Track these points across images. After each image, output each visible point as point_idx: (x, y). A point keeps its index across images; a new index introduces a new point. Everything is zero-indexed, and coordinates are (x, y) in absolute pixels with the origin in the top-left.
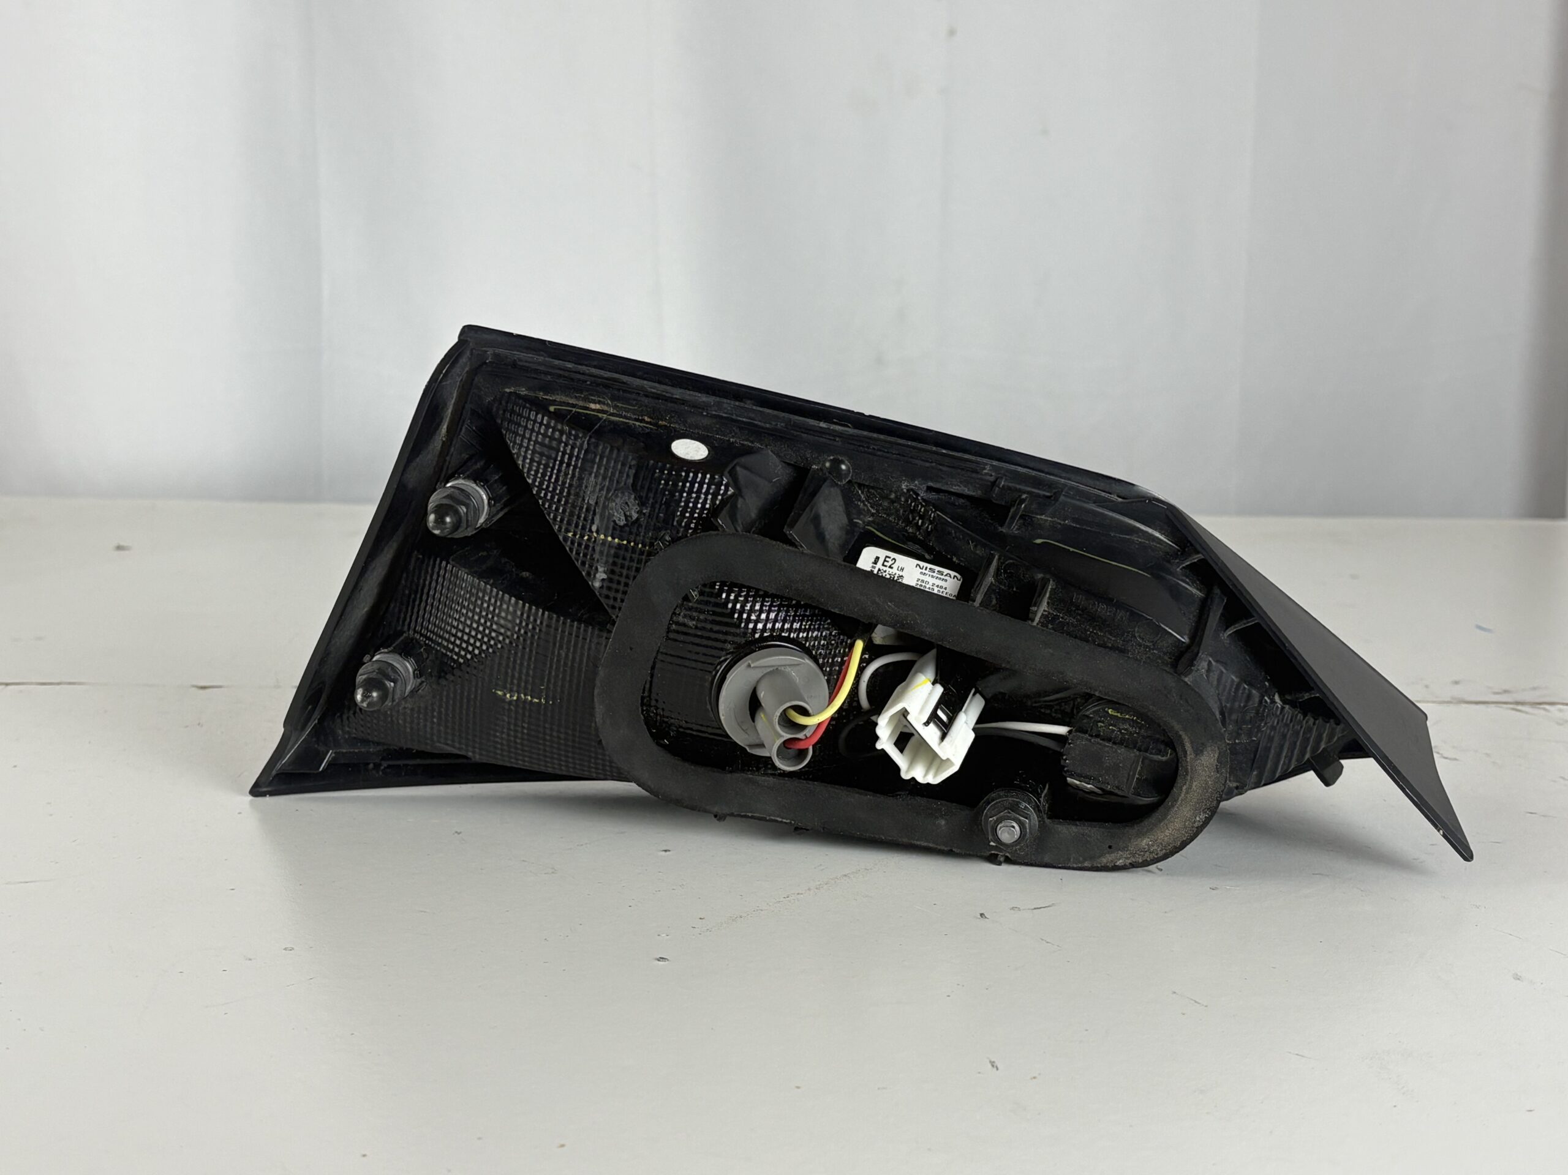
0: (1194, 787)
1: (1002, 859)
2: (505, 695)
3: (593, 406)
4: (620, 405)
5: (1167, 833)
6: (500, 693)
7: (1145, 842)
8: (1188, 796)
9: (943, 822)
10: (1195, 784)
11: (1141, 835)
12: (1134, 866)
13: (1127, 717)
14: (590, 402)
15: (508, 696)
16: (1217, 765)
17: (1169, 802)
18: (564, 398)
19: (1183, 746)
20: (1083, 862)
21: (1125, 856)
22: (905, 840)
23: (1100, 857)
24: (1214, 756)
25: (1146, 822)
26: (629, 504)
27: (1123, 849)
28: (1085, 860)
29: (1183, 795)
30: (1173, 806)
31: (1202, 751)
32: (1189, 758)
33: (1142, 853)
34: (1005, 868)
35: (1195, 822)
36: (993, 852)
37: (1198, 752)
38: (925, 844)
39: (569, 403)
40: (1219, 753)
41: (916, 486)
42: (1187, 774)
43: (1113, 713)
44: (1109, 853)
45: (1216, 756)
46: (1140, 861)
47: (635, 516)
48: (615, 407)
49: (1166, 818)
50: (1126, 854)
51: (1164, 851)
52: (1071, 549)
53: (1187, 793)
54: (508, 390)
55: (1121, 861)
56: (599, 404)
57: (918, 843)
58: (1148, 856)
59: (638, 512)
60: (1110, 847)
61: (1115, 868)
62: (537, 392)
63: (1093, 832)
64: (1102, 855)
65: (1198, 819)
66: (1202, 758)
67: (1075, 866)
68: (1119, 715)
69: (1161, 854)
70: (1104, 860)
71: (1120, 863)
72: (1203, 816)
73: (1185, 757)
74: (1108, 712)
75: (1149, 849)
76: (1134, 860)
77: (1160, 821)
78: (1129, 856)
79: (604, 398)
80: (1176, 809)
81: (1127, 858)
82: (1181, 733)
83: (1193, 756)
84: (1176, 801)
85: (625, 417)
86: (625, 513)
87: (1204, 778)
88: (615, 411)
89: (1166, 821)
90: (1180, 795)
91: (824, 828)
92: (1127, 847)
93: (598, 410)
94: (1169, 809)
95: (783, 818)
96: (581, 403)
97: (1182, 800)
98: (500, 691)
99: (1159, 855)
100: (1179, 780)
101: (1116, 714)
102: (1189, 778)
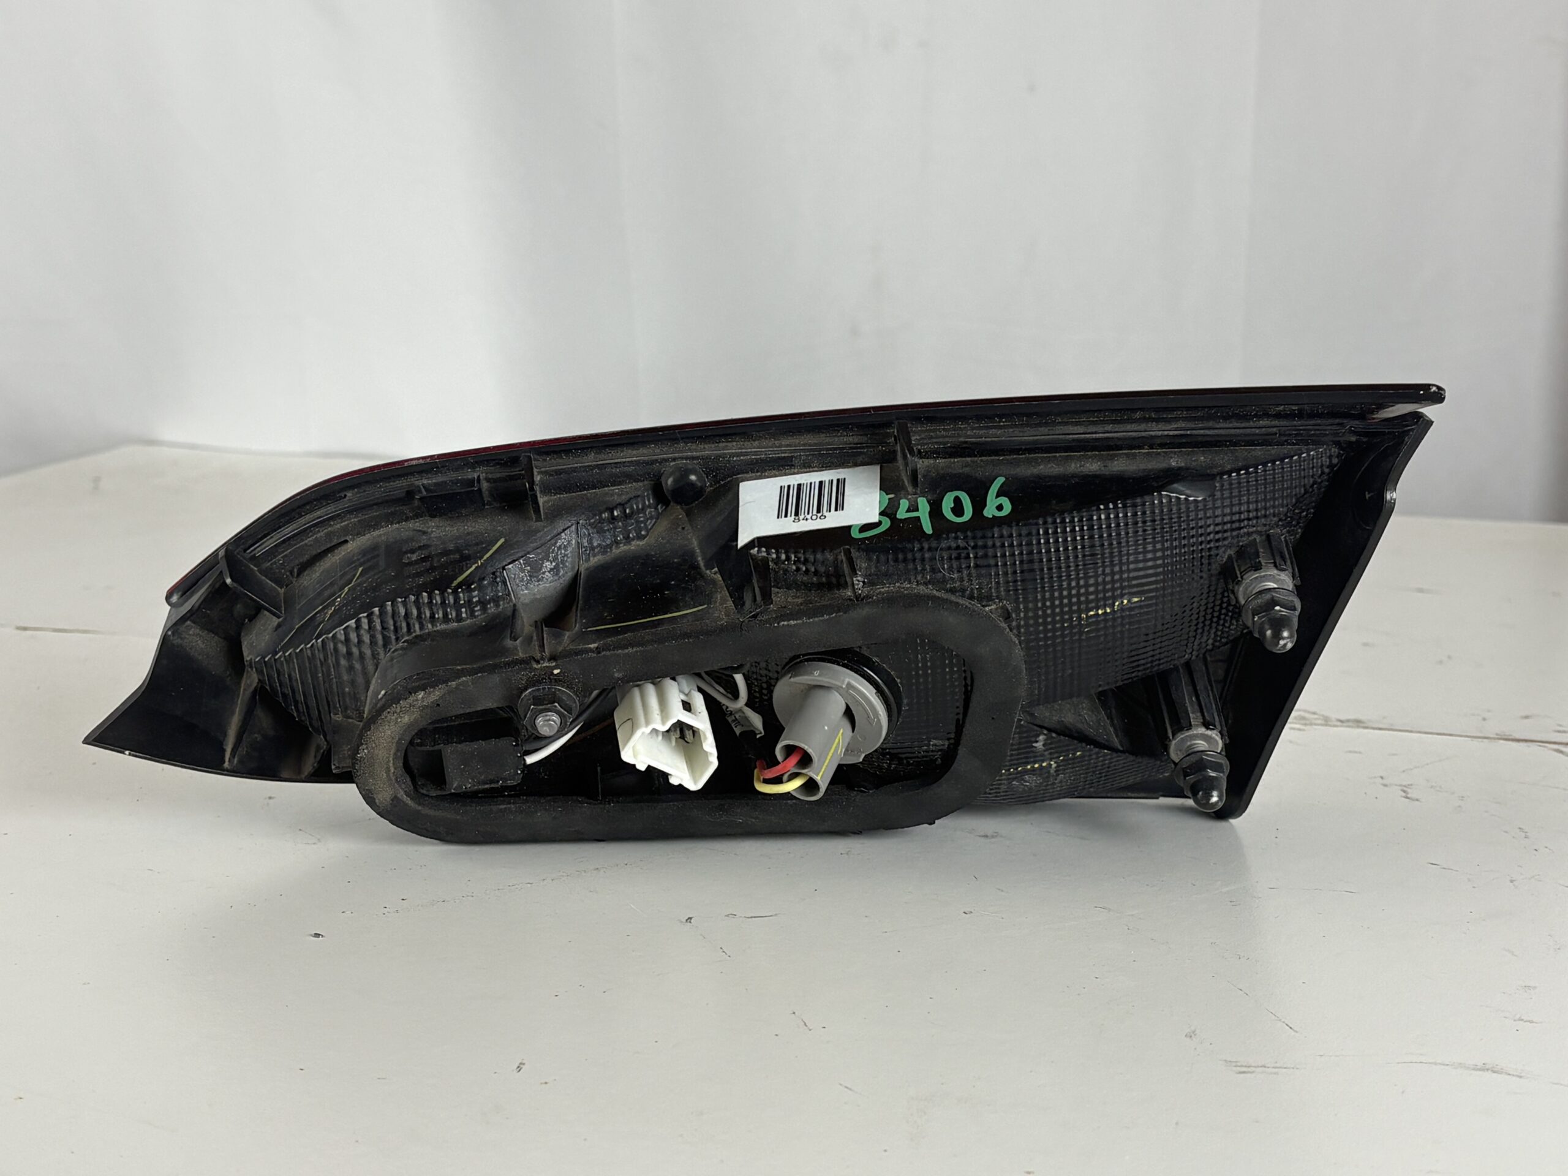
0: (385, 773)
5: (388, 733)
7: (405, 719)
17: (401, 752)
19: (413, 799)
21: (419, 702)
27: (425, 707)
29: (391, 764)
32: (403, 792)
33: (403, 709)
37: (396, 799)
44: (436, 700)
51: (383, 717)
53: (388, 766)
60: (438, 704)
66: (390, 795)
73: (406, 792)
77: (400, 739)
78: (415, 703)
80: (391, 752)
83: (399, 794)
84: (394, 758)
87: (379, 782)
89: (395, 740)
90: (393, 763)
92: (421, 709)
94: (398, 748)
97: (389, 761)
99: (386, 712)
100: (402, 772)
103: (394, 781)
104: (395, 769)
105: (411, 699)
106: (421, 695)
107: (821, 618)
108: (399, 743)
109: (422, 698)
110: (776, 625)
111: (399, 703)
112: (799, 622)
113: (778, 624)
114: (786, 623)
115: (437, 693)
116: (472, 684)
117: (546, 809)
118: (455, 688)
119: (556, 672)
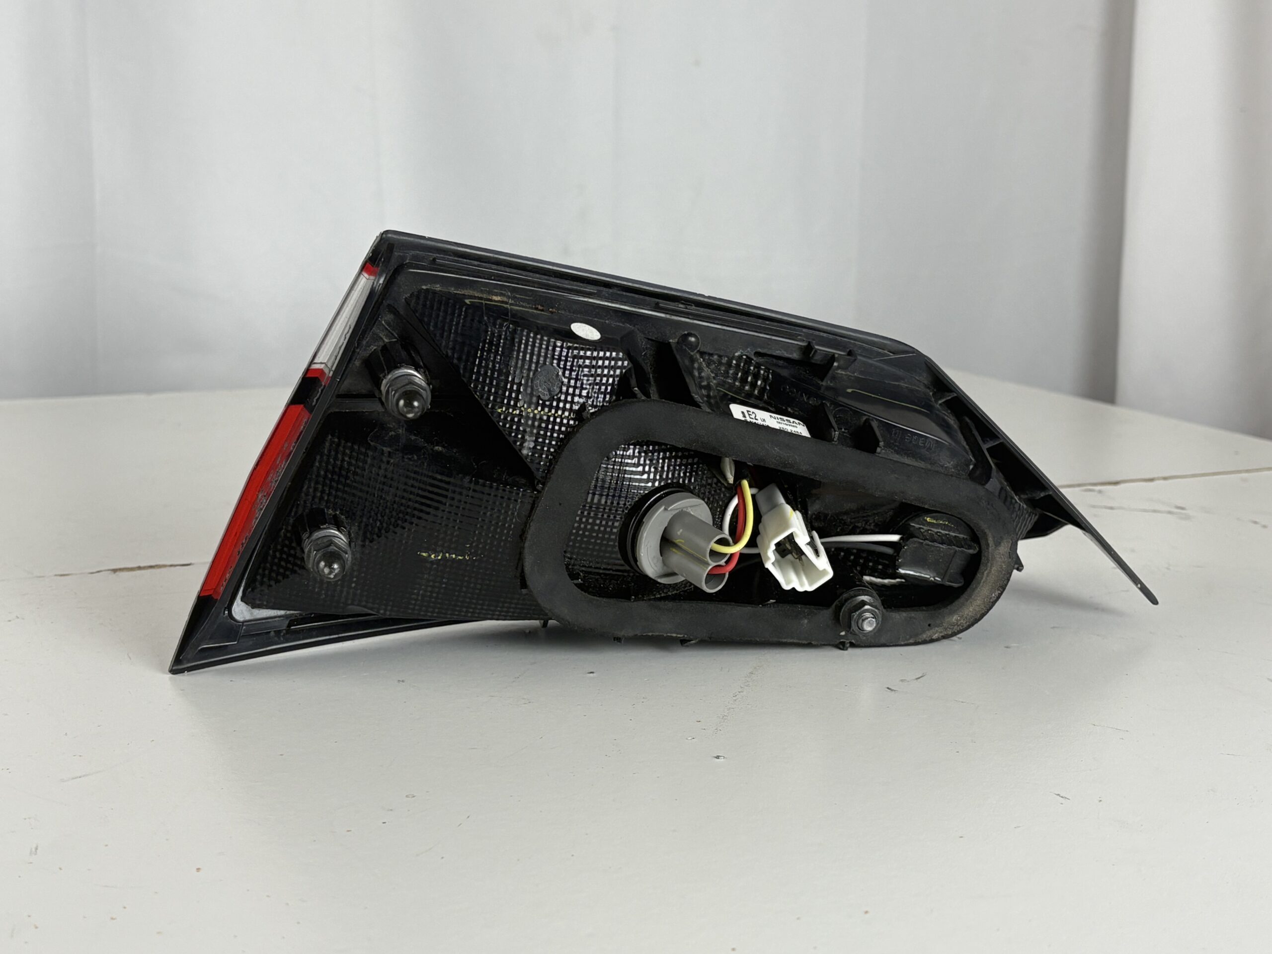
0: (992, 571)
1: (848, 645)
2: (430, 556)
3: (495, 298)
4: (518, 296)
5: (971, 608)
6: (424, 554)
7: (955, 618)
8: (988, 578)
10: (994, 568)
11: (952, 613)
12: (945, 637)
13: (941, 522)
14: (493, 295)
15: (433, 556)
16: (1010, 553)
17: (973, 585)
18: (471, 292)
19: (987, 540)
20: (909, 639)
21: (939, 631)
22: (775, 639)
23: (921, 634)
24: (1008, 546)
25: (956, 603)
27: (938, 626)
28: (911, 637)
29: (984, 578)
30: (977, 587)
31: (1000, 543)
32: (990, 549)
33: (952, 627)
34: (851, 651)
35: (991, 598)
36: (842, 640)
37: (998, 544)
38: (791, 641)
39: (475, 296)
40: (1012, 543)
41: (748, 352)
42: (988, 562)
43: (930, 521)
44: (928, 630)
45: (1010, 545)
46: (950, 633)
48: (514, 298)
49: (971, 597)
50: (939, 629)
51: (967, 623)
52: (873, 396)
53: (988, 576)
54: (424, 287)
55: (936, 635)
56: (500, 296)
57: (785, 640)
58: (956, 629)
61: (932, 641)
62: (449, 288)
63: (918, 616)
64: (924, 632)
65: (993, 595)
66: (1000, 548)
67: (902, 643)
68: (935, 522)
69: (965, 626)
70: (924, 636)
71: (934, 637)
72: (997, 593)
73: (988, 549)
74: (926, 520)
75: (957, 623)
76: (946, 633)
78: (942, 630)
79: (505, 291)
80: (979, 589)
81: (941, 632)
82: (986, 531)
83: (993, 548)
84: (979, 583)
85: (523, 307)
87: (999, 564)
88: (513, 302)
89: (971, 600)
90: (982, 579)
91: (710, 638)
92: (942, 623)
93: (499, 301)
94: (974, 590)
95: (678, 634)
96: (485, 296)
97: (984, 582)
98: (425, 552)
99: (962, 627)
100: (982, 567)
101: (932, 521)
102: (989, 564)
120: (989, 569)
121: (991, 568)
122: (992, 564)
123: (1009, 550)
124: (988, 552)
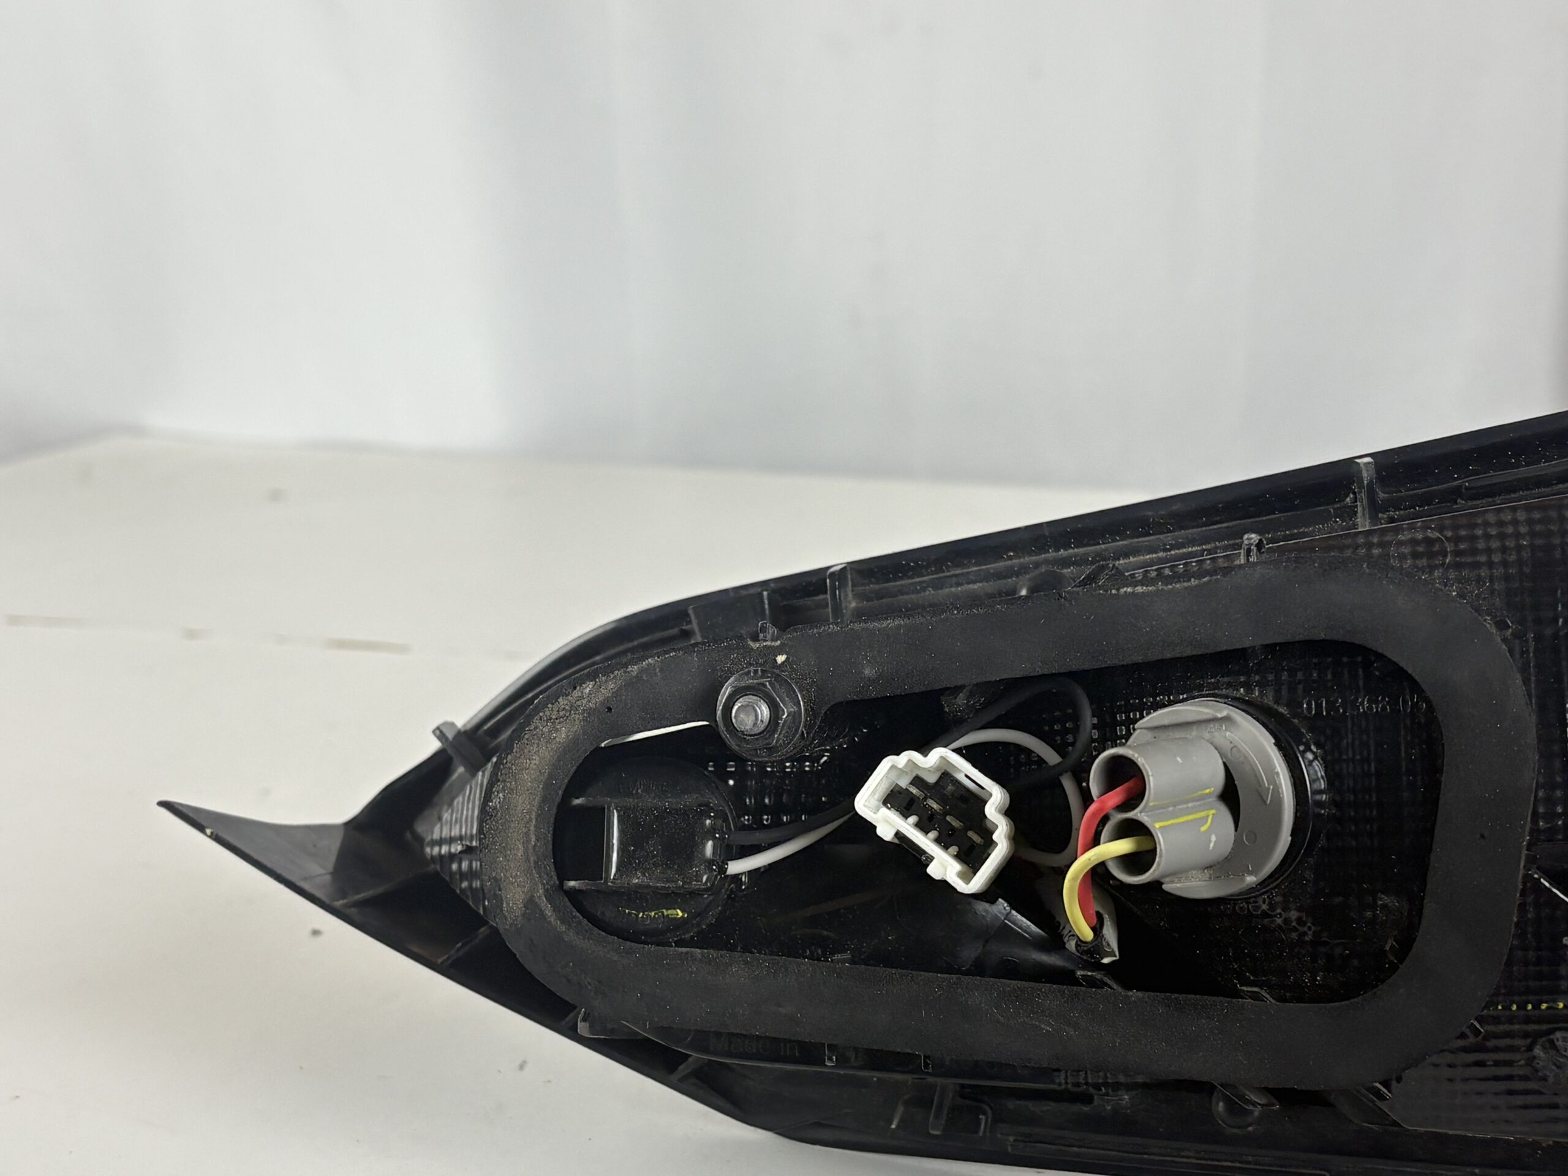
0: (520, 846)
5: (536, 760)
7: (562, 735)
8: (524, 830)
9: (867, 672)
10: (522, 851)
11: (573, 743)
16: (500, 890)
19: (556, 908)
21: (584, 702)
23: (620, 688)
24: (508, 904)
26: (1554, 1068)
27: (591, 712)
28: (638, 677)
29: (532, 828)
30: (540, 807)
31: (526, 906)
32: (541, 891)
33: (562, 714)
35: (505, 790)
36: (778, 643)
37: (531, 904)
40: (502, 910)
42: (536, 863)
44: (607, 699)
46: (560, 700)
47: (1538, 1051)
51: (532, 728)
53: (527, 834)
55: (588, 690)
59: (1534, 1057)
60: (610, 709)
64: (617, 693)
65: (503, 796)
66: (523, 896)
72: (496, 802)
73: (547, 889)
75: (554, 723)
77: (551, 776)
78: (579, 703)
80: (535, 803)
81: (580, 698)
82: (563, 928)
83: (537, 894)
84: (538, 816)
86: (1558, 1051)
87: (512, 864)
89: (543, 778)
90: (535, 826)
92: (586, 718)
94: (544, 800)
97: (530, 820)
99: (537, 717)
100: (544, 850)
101: (670, 912)
102: (532, 858)
103: (532, 865)
104: (537, 840)
105: (576, 693)
106: (588, 687)
107: (1186, 584)
108: (548, 785)
109: (590, 694)
110: (1114, 592)
111: (557, 701)
112: (1150, 588)
113: (1118, 590)
114: (1129, 590)
115: (611, 685)
116: (661, 670)
117: (746, 963)
118: (637, 677)
119: (781, 659)
120: (531, 851)
121: (526, 851)
122: (528, 860)
123: (503, 893)
124: (543, 884)
